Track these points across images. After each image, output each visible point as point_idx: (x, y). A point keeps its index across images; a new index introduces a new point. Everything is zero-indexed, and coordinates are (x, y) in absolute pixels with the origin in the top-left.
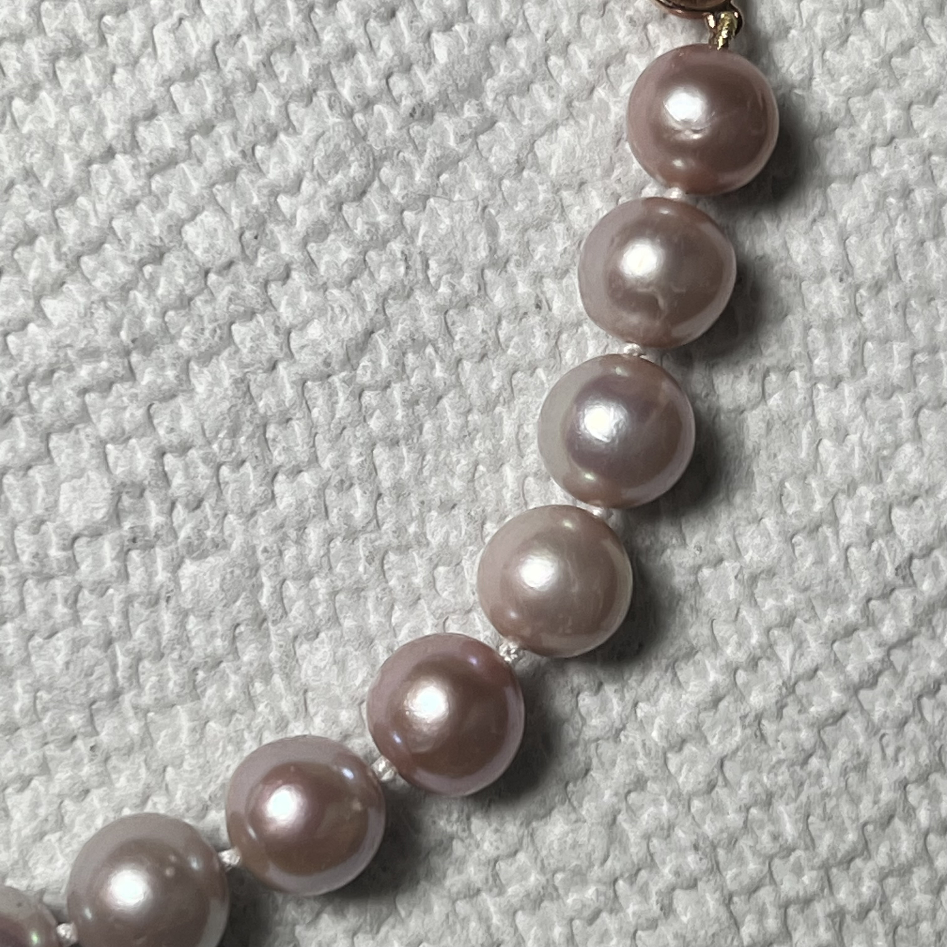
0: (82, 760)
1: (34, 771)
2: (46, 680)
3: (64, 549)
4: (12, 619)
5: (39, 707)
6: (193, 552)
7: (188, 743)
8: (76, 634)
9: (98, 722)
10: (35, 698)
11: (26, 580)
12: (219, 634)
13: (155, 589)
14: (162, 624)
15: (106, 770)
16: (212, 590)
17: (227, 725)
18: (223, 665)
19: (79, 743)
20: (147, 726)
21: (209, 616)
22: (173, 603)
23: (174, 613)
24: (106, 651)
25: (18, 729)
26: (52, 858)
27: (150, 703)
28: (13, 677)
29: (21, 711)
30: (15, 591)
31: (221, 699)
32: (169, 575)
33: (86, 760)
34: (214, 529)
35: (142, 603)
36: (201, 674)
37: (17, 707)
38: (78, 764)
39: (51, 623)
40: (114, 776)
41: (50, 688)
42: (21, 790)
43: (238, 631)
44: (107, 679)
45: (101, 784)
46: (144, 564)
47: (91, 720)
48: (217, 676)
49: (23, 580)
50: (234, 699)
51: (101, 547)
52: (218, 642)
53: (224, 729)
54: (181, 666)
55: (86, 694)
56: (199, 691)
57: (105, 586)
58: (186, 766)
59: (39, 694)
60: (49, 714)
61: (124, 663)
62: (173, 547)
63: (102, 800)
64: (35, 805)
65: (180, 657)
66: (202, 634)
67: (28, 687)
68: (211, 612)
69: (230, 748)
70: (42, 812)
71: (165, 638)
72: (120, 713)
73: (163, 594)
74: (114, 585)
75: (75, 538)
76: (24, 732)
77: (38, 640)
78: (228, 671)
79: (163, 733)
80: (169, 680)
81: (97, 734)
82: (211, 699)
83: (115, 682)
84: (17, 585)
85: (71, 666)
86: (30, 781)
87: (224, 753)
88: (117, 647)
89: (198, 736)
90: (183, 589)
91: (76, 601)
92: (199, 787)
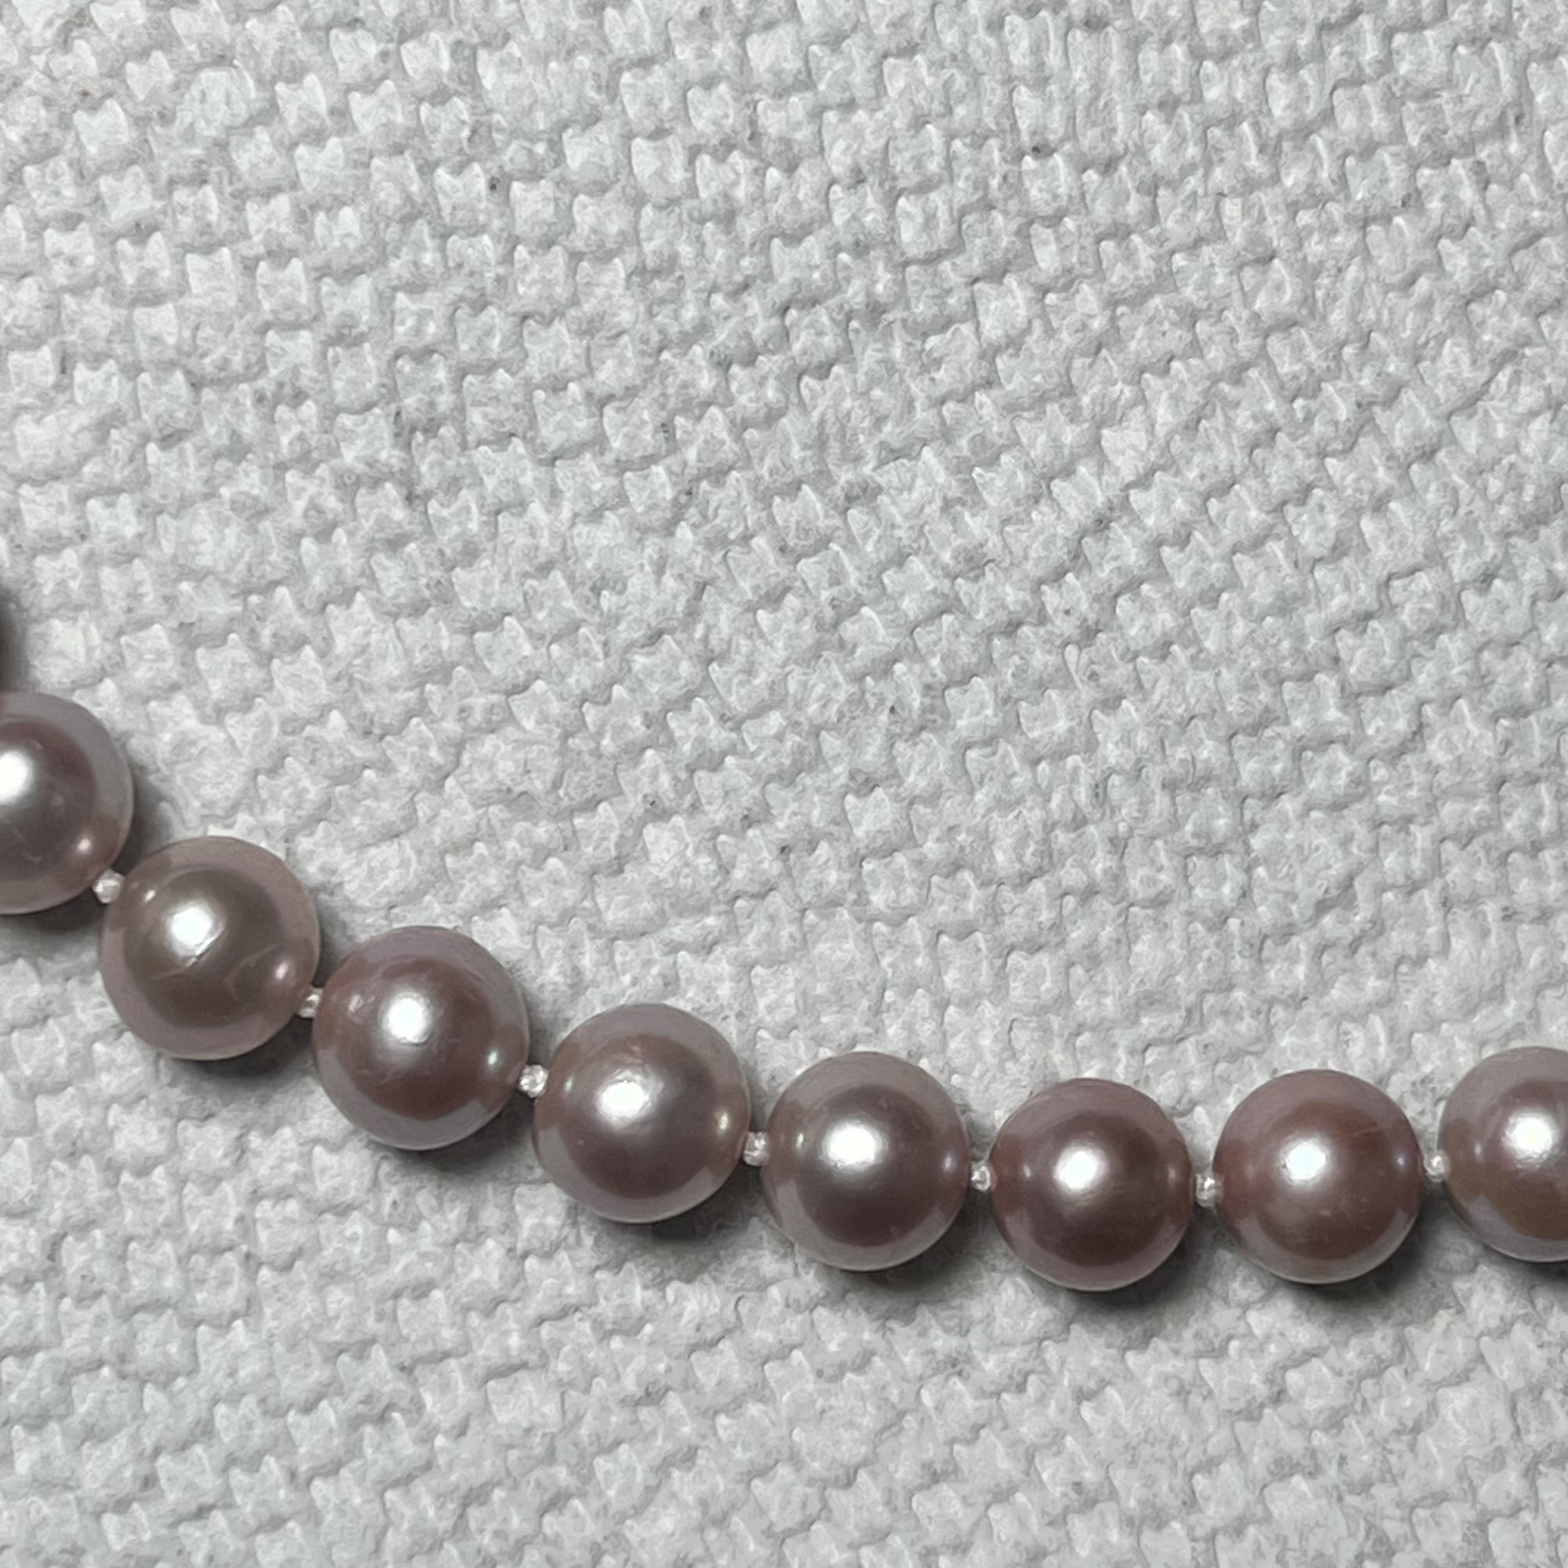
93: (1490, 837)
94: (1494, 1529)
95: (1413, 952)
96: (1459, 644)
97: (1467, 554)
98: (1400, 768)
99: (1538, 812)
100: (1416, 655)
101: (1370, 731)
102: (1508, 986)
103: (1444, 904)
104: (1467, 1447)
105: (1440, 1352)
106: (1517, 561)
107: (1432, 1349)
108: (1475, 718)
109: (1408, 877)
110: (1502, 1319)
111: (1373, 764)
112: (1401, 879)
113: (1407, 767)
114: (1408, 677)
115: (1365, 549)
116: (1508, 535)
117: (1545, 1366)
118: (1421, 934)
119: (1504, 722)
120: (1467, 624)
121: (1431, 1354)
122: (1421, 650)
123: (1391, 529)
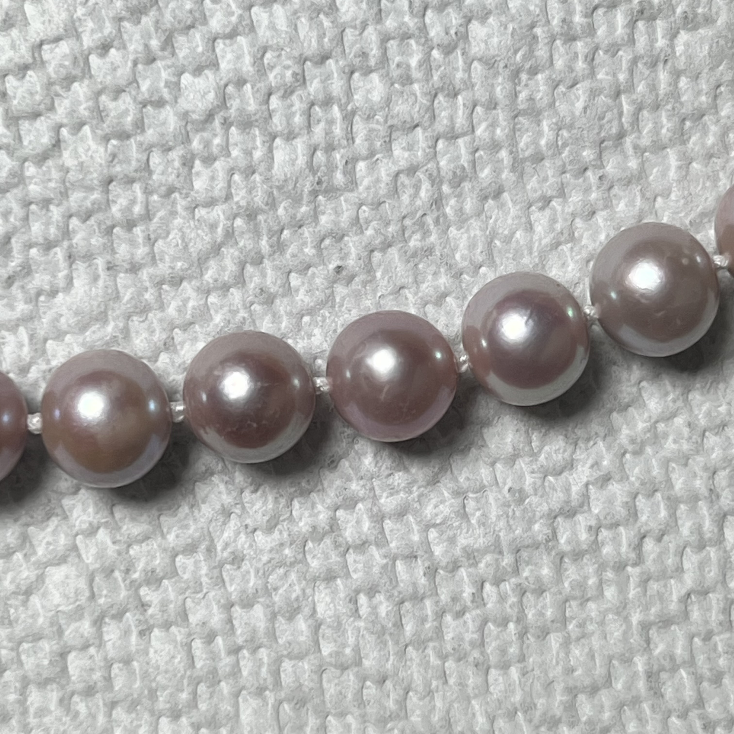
0: (591, 188)
1: (554, 193)
2: (568, 120)
3: (586, 16)
4: (543, 71)
5: (560, 143)
6: (688, 23)
7: (676, 178)
8: (594, 85)
9: (605, 158)
10: (558, 135)
11: (555, 40)
12: (704, 92)
13: (655, 53)
14: (659, 82)
15: (609, 196)
16: (701, 55)
17: (706, 166)
18: (706, 118)
19: (589, 173)
20: (643, 163)
21: (697, 77)
22: (669, 64)
23: (671, 73)
24: (615, 101)
25: (542, 159)
26: (564, 264)
27: (648, 144)
28: (541, 117)
29: (547, 144)
30: (546, 48)
31: (703, 145)
32: (667, 42)
33: (594, 188)
34: (705, 7)
35: (645, 64)
36: (688, 124)
37: (543, 142)
38: (587, 190)
39: (574, 75)
40: (614, 202)
41: (571, 127)
42: (542, 209)
43: (718, 91)
44: (615, 123)
45: (606, 207)
46: (648, 33)
47: (600, 156)
48: (700, 127)
49: (553, 39)
50: (713, 145)
51: (615, 16)
52: (703, 98)
53: (704, 170)
54: (674, 115)
55: (598, 134)
56: (685, 137)
57: (616, 48)
58: (673, 197)
59: (560, 132)
60: (568, 149)
61: (628, 111)
62: (672, 19)
63: (606, 220)
64: (553, 220)
65: (673, 109)
66: (690, 91)
67: (553, 126)
68: (700, 73)
69: (708, 184)
70: (558, 226)
71: (661, 92)
72: (623, 152)
73: (662, 56)
74: (623, 48)
75: (595, 8)
76: (547, 163)
77: (562, 88)
78: (709, 123)
79: (655, 170)
80: (662, 127)
81: (604, 167)
82: (694, 144)
83: (621, 125)
84: (548, 43)
85: (588, 111)
86: (550, 201)
87: (704, 188)
88: (623, 98)
89: (684, 173)
90: (678, 54)
91: (593, 59)
92: (682, 214)
93: (100, 216)
94: (71, 657)
95: (47, 287)
96: (85, 89)
97: (93, 31)
98: (44, 168)
99: (133, 202)
100: (58, 95)
101: (25, 143)
102: (110, 313)
103: (70, 257)
104: (59, 605)
105: (48, 543)
106: (125, 37)
107: (45, 541)
108: (93, 139)
109: (46, 239)
110: (91, 524)
111: (26, 164)
112: (41, 240)
113: (49, 167)
114: (52, 108)
115: (26, 23)
116: (121, 19)
117: (115, 555)
118: (54, 276)
119: (114, 142)
120: (91, 77)
121: (44, 544)
122: (61, 92)
123: (44, 11)
